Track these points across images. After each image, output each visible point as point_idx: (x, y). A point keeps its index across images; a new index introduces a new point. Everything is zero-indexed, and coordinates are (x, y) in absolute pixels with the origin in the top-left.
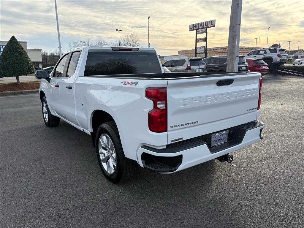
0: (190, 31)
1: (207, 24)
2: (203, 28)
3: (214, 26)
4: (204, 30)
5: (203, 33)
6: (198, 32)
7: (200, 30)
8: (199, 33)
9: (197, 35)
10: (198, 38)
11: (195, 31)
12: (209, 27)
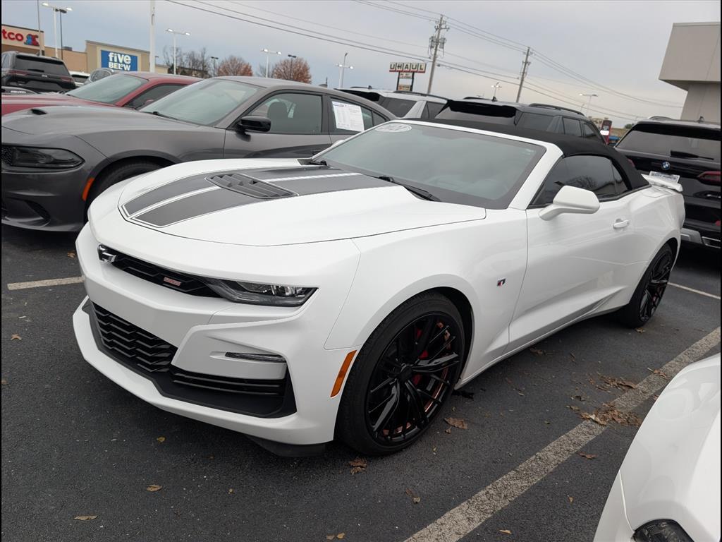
0: (390, 71)
1: (414, 67)
2: (409, 72)
3: (424, 72)
4: (411, 74)
5: (408, 78)
6: (401, 76)
7: (405, 74)
8: (402, 78)
9: (400, 80)
10: (400, 83)
11: (398, 73)
12: (417, 72)
